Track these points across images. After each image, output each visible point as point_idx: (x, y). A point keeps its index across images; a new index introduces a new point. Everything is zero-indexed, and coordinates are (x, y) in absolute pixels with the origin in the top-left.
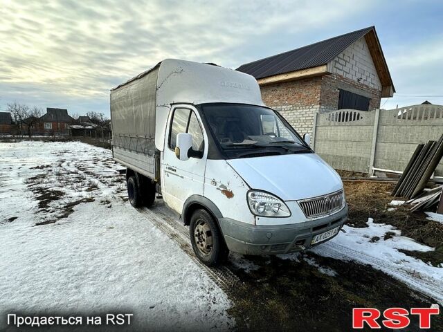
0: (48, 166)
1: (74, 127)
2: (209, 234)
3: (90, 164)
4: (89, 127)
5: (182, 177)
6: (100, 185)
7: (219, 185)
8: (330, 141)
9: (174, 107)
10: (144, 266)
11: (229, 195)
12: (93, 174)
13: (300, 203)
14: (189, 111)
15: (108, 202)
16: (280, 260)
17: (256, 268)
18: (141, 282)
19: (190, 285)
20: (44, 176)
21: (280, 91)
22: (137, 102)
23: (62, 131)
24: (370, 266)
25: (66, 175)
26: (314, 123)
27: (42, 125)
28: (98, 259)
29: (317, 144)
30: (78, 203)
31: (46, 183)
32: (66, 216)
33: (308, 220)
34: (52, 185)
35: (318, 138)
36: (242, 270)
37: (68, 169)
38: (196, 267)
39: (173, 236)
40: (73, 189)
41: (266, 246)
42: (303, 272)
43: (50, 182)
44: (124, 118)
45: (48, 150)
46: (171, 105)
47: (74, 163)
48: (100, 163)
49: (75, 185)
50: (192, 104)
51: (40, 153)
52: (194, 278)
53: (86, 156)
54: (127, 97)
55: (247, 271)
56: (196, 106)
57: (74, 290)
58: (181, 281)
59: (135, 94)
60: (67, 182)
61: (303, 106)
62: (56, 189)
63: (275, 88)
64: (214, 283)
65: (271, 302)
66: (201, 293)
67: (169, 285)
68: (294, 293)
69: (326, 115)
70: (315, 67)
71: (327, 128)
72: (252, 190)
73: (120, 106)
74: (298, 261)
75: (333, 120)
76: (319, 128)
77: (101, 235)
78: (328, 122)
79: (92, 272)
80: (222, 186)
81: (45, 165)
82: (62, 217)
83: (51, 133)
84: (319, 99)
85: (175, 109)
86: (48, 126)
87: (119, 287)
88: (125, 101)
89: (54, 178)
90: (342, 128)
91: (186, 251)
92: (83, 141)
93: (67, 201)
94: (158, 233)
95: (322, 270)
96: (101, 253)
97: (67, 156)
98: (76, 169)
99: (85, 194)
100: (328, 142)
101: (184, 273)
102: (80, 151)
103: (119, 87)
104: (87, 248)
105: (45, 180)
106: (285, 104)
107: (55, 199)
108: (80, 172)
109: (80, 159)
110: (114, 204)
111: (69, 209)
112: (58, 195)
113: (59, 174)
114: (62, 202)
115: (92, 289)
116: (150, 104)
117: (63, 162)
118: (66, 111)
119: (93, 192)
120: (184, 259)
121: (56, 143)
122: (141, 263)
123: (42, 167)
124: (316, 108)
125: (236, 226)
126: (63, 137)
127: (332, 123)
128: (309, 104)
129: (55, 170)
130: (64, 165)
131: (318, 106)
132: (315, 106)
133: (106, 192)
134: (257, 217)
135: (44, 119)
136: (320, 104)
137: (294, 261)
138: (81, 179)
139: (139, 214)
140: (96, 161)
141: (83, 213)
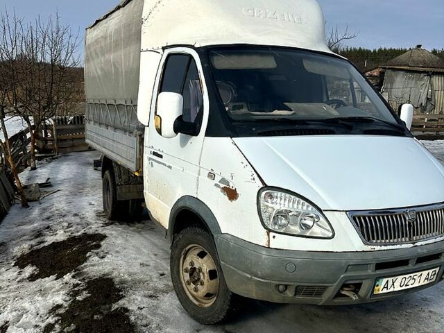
5: (170, 167)
7: (218, 178)
9: (167, 51)
11: (232, 194)
13: (354, 217)
14: (188, 57)
33: (368, 248)
41: (286, 286)
44: (100, 72)
46: (164, 48)
50: (192, 47)
54: (105, 38)
56: (197, 50)
59: (116, 32)
72: (266, 187)
73: (96, 54)
80: (223, 181)
85: (169, 55)
88: (103, 44)
116: (132, 48)
134: (272, 234)
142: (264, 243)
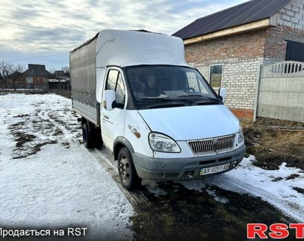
0: (27, 115)
1: (51, 80)
2: (127, 165)
3: (61, 113)
4: (64, 81)
5: (112, 123)
6: (65, 131)
7: (132, 128)
8: (273, 91)
9: (109, 68)
10: (81, 188)
11: (138, 135)
12: (61, 122)
13: (189, 143)
14: (118, 72)
15: (68, 144)
16: (187, 190)
17: (164, 193)
18: (76, 197)
19: (110, 201)
20: (23, 123)
21: (227, 44)
22: (85, 64)
23: (40, 84)
24: (260, 198)
25: (40, 123)
26: (258, 76)
27: (24, 80)
28: (50, 182)
29: (260, 95)
30: (45, 144)
31: (24, 129)
32: (34, 153)
33: (196, 156)
34: (28, 130)
35: (262, 89)
36: (153, 194)
37: (43, 117)
38: (118, 190)
39: (110, 169)
40: (43, 133)
41: (162, 174)
42: (200, 199)
43: (27, 128)
44: (77, 76)
45: (28, 102)
46: (107, 67)
47: (48, 112)
48: (69, 113)
49: (45, 131)
50: (120, 67)
51: (21, 104)
52: (114, 197)
53: (58, 107)
54: (79, 59)
55: (156, 195)
56: (122, 68)
57: (31, 199)
58: (104, 198)
59: (84, 57)
60: (40, 128)
61: (248, 58)
62: (30, 133)
63: (223, 42)
64: (127, 201)
65: (165, 215)
66: (116, 206)
67: (94, 200)
68: (185, 211)
69: (270, 67)
70: (258, 21)
71: (270, 79)
72: (152, 132)
73: (75, 66)
74: (200, 191)
75: (276, 72)
76: (263, 80)
77: (56, 167)
78: (271, 73)
79: (45, 189)
80: (134, 129)
81: (25, 114)
82: (32, 154)
83: (32, 86)
84: (263, 52)
85: (109, 70)
86: (30, 80)
87: (60, 199)
88: (78, 62)
89: (30, 125)
90: (285, 79)
91: (115, 180)
92: (57, 94)
93: (37, 142)
94: (99, 167)
95: (217, 199)
96: (54, 178)
97: (43, 107)
98: (49, 118)
99: (52, 138)
100: (271, 93)
101: (109, 193)
102: (54, 102)
103: (75, 50)
104: (45, 175)
105: (24, 127)
106: (231, 57)
107: (29, 140)
108: (51, 120)
109: (53, 109)
110: (72, 145)
111: (37, 148)
112: (31, 138)
113: (34, 122)
114: (33, 143)
115: (43, 199)
116: (93, 66)
117: (39, 111)
118: (44, 66)
119: (58, 136)
120: (112, 184)
121: (36, 95)
122: (80, 186)
123: (22, 116)
124: (260, 60)
125: (142, 158)
126: (41, 90)
127: (275, 75)
128: (254, 57)
129: (32, 118)
130: (40, 114)
131: (262, 59)
132: (260, 59)
133: (68, 136)
134: (155, 152)
135: (26, 74)
136: (264, 56)
137: (198, 191)
138: (51, 126)
139: (89, 153)
140: (66, 110)
141: (47, 151)
142: (152, 156)
